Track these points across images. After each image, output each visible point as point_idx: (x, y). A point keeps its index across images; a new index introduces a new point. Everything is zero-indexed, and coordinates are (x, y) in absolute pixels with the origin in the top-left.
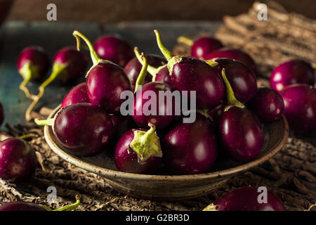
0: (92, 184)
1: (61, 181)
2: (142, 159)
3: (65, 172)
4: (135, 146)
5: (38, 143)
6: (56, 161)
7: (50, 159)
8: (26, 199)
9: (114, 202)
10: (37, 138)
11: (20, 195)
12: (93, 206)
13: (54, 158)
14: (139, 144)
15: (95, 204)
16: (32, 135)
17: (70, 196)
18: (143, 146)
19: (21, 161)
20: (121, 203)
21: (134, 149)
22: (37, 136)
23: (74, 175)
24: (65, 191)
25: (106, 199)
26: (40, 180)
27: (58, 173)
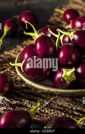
0: (40, 91)
1: (25, 90)
2: (68, 82)
3: (25, 85)
4: (65, 77)
5: (9, 71)
6: (19, 80)
7: (17, 79)
8: (12, 103)
9: (53, 100)
10: (8, 68)
11: (9, 101)
12: (43, 103)
13: (18, 78)
14: (67, 76)
15: (44, 102)
16: (5, 67)
17: (32, 98)
18: (69, 77)
19: (7, 84)
20: (56, 100)
21: (64, 78)
22: (7, 67)
23: (30, 87)
24: (29, 97)
25: (48, 99)
26: (16, 91)
27: (22, 86)
